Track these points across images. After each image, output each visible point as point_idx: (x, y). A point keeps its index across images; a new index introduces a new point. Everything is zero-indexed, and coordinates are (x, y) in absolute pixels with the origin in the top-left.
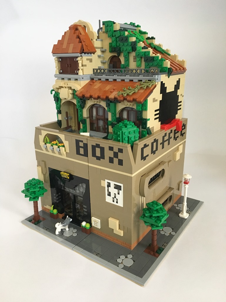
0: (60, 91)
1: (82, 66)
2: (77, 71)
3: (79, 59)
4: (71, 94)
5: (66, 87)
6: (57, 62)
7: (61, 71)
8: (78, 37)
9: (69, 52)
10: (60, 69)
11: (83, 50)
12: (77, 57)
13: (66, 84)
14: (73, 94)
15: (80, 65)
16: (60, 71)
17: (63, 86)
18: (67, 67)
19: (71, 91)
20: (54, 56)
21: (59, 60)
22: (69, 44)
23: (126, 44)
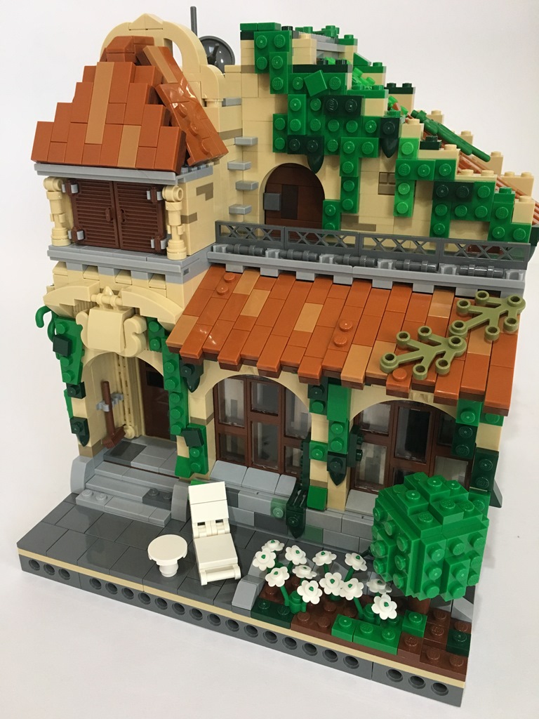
0: (80, 318)
1: (184, 220)
2: (162, 242)
3: (168, 193)
4: (136, 334)
5: (109, 307)
6: (57, 196)
7: (80, 236)
8: (156, 97)
9: (118, 166)
10: (71, 225)
11: (188, 155)
12: (160, 188)
13: (108, 291)
14: (147, 334)
15: (174, 220)
16: (74, 235)
17: (99, 298)
18: (108, 219)
19: (136, 324)
20: (40, 173)
21: (68, 190)
22: (114, 125)
23: (353, 126)
